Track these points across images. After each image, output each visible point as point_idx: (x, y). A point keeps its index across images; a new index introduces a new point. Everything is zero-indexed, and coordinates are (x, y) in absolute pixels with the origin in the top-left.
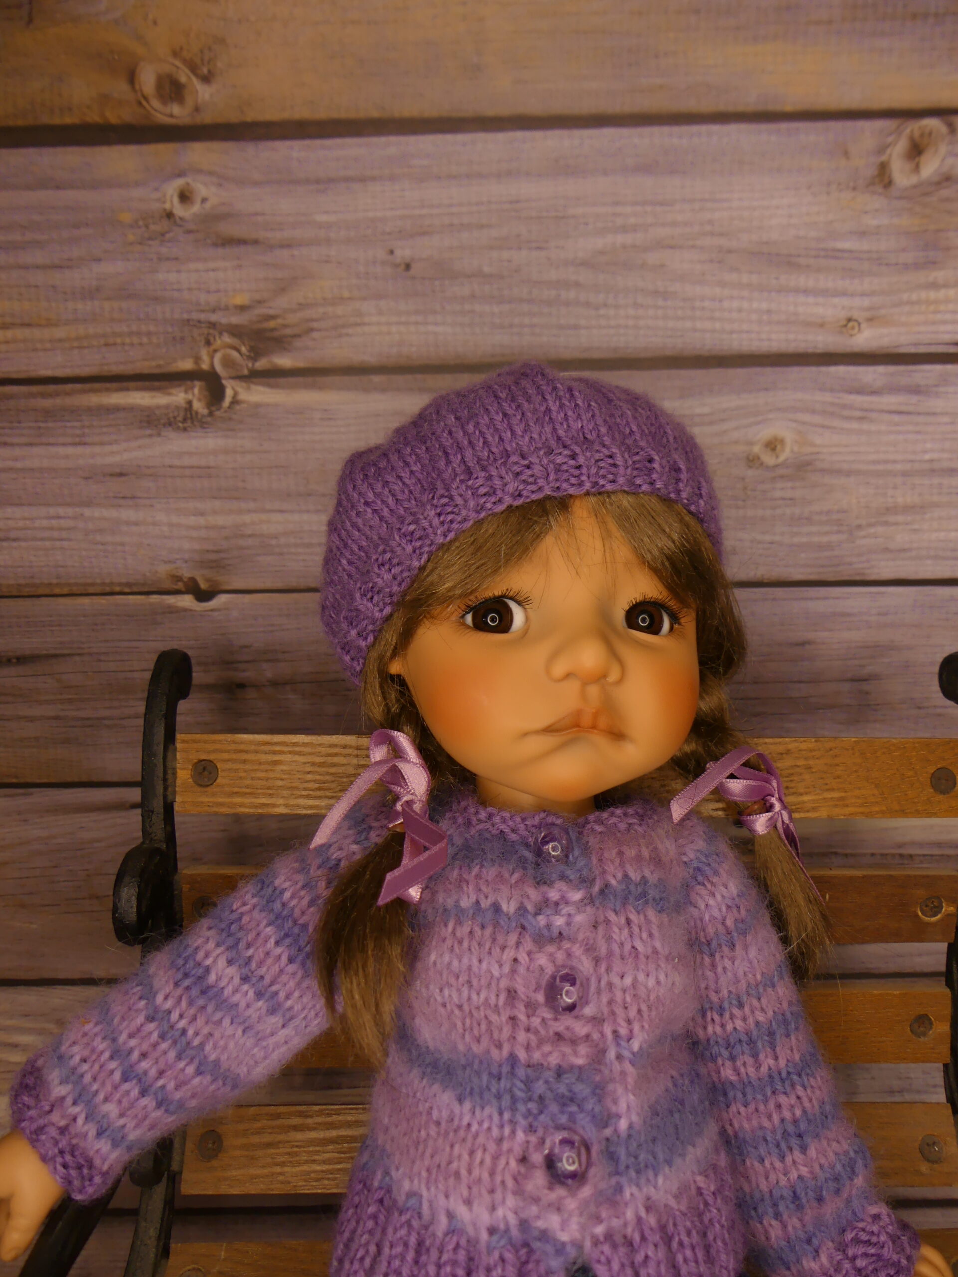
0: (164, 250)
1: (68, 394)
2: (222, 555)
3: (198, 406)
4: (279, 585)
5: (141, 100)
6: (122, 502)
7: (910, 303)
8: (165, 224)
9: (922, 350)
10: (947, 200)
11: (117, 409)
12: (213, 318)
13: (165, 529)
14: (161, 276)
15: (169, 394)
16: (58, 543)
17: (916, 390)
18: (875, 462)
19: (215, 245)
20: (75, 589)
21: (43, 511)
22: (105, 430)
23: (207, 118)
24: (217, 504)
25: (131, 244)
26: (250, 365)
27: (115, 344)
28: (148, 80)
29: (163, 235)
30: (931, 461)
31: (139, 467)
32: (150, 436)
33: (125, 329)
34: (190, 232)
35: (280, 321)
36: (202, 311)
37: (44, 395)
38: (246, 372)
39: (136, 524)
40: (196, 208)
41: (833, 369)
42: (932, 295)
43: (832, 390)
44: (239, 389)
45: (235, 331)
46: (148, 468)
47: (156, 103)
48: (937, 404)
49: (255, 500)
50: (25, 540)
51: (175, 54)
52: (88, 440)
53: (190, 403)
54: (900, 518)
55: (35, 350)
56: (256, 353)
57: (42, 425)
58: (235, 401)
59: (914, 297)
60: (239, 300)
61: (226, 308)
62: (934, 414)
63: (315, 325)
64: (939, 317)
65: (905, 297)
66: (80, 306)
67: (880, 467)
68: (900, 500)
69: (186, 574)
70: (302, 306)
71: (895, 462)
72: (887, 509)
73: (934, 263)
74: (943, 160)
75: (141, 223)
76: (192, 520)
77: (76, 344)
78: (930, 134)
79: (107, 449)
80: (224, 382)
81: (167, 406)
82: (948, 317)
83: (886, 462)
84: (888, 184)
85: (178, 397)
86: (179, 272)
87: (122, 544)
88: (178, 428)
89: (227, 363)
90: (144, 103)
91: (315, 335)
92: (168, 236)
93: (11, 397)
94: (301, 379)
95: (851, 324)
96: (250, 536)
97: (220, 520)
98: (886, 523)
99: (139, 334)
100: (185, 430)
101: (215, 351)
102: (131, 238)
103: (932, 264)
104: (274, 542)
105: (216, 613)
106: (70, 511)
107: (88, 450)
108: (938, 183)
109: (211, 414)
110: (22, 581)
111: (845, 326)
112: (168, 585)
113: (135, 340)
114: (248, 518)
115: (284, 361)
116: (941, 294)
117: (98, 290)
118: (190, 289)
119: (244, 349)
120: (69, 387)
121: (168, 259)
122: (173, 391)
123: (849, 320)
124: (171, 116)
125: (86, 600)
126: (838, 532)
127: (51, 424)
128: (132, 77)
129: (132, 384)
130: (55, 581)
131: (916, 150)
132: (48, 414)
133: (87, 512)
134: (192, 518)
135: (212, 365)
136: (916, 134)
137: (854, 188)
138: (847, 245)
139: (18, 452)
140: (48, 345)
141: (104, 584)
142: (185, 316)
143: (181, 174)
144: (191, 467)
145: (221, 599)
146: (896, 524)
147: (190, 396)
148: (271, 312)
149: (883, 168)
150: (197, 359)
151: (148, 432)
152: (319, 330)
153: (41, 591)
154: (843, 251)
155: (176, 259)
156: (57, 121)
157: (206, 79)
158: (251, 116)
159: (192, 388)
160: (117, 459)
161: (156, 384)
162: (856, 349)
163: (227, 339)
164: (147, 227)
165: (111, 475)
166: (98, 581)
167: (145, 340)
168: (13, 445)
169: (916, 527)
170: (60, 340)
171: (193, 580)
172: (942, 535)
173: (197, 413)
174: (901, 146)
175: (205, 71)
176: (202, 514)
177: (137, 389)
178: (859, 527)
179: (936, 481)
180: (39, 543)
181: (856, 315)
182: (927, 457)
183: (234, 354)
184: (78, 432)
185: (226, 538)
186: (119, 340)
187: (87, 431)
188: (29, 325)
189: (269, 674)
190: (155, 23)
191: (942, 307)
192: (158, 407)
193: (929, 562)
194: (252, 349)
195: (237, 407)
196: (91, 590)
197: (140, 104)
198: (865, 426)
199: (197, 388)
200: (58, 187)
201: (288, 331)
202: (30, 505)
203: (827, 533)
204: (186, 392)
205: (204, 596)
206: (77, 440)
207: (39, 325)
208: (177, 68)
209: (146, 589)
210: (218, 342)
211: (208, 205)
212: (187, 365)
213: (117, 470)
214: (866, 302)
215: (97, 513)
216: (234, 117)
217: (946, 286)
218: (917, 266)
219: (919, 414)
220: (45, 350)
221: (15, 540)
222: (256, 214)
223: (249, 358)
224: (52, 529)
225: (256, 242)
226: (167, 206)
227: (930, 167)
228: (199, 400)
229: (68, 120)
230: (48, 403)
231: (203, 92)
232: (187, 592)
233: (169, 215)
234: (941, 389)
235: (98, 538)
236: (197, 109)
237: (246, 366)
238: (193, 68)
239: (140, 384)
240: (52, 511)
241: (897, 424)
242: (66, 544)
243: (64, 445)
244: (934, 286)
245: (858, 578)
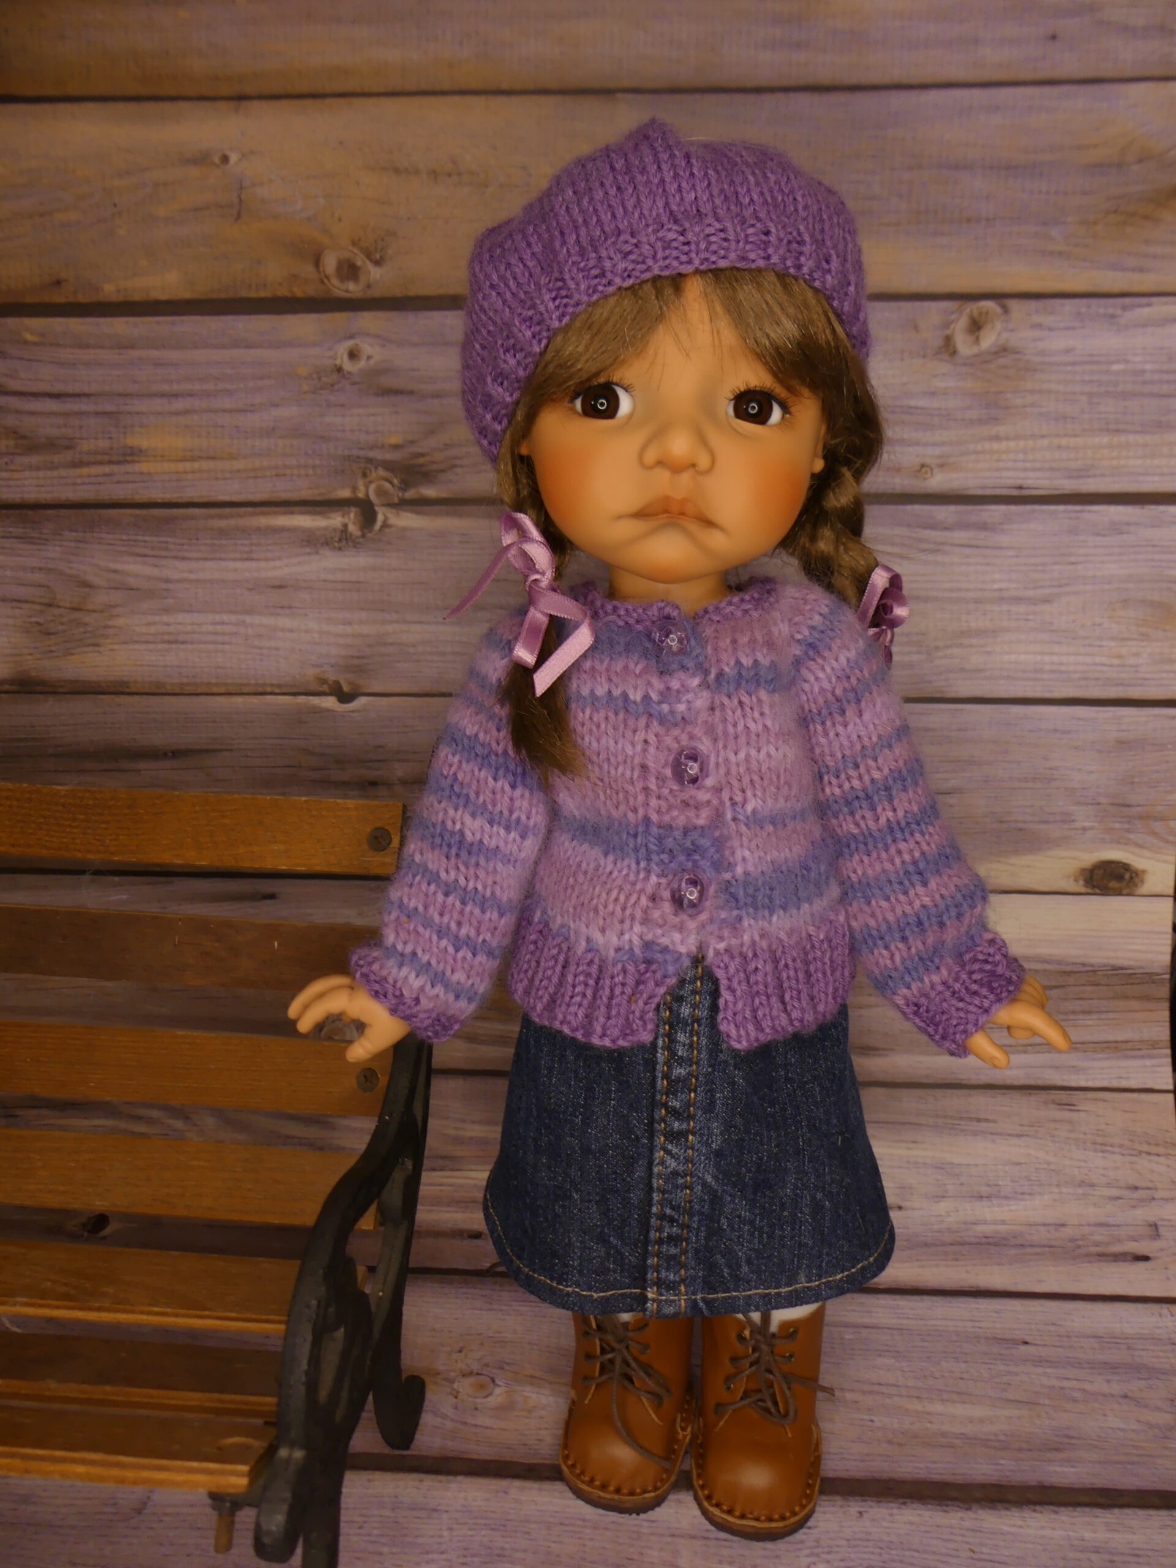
0: (332, 398)
1: (240, 516)
2: (365, 661)
3: (353, 529)
4: (415, 689)
5: (324, 279)
6: (279, 611)
7: (977, 452)
8: (335, 377)
9: (988, 492)
10: (1005, 367)
11: (282, 530)
12: (371, 454)
13: (316, 635)
14: (328, 419)
15: (329, 518)
16: (220, 647)
17: (984, 527)
18: (951, 590)
19: (377, 395)
20: (231, 689)
21: (210, 617)
22: (270, 548)
23: (376, 293)
24: (364, 615)
25: (306, 393)
26: (400, 494)
27: (284, 475)
28: (330, 263)
29: (332, 385)
30: (1001, 590)
31: (297, 580)
32: (309, 554)
33: (294, 462)
34: (354, 384)
35: (428, 458)
36: (362, 449)
37: (220, 517)
38: (396, 500)
39: (291, 631)
40: (362, 364)
41: (909, 508)
42: (995, 446)
43: (909, 526)
44: (389, 515)
45: (388, 466)
46: (306, 581)
47: (335, 281)
48: (1004, 539)
49: (397, 612)
50: (192, 643)
51: (354, 244)
52: (255, 556)
53: (345, 526)
54: (974, 641)
55: (217, 479)
56: (405, 485)
57: (216, 542)
58: (385, 525)
59: (979, 447)
60: (394, 440)
61: (382, 447)
62: (1000, 548)
63: (458, 462)
64: (1001, 465)
65: (971, 447)
66: (257, 443)
67: (954, 595)
68: (973, 625)
69: (332, 677)
70: (447, 446)
71: (967, 590)
72: (962, 632)
73: (996, 419)
74: (999, 334)
75: (315, 376)
76: (340, 629)
77: (252, 474)
78: (987, 313)
79: (271, 564)
80: (376, 508)
81: (326, 529)
82: (1010, 465)
83: (960, 590)
84: (954, 353)
85: (336, 520)
86: (343, 416)
87: (277, 649)
88: (334, 548)
89: (380, 492)
90: (326, 281)
91: (458, 470)
92: (336, 387)
93: (193, 518)
94: (443, 508)
95: (924, 470)
96: (392, 644)
97: (366, 630)
98: (961, 646)
99: (305, 467)
100: (340, 549)
101: (371, 482)
102: (305, 388)
103: (994, 420)
104: (412, 650)
105: (355, 715)
106: (233, 618)
107: (254, 564)
108: (996, 353)
109: (363, 536)
110: (185, 681)
111: (920, 471)
112: (314, 687)
113: (303, 472)
114: (390, 628)
115: (430, 492)
116: (1004, 445)
117: (273, 429)
118: (352, 431)
119: (395, 481)
120: (242, 510)
121: (336, 406)
122: (332, 515)
123: (923, 466)
124: (347, 291)
125: (239, 700)
126: (919, 653)
127: (224, 542)
128: (317, 262)
129: (296, 509)
130: (214, 681)
131: (976, 326)
132: (222, 533)
133: (248, 619)
134: (341, 627)
135: (367, 495)
136: (975, 313)
137: (924, 356)
138: (921, 403)
139: (194, 565)
140: (228, 475)
141: (256, 685)
142: (347, 453)
143: (351, 337)
144: (343, 582)
145: (362, 701)
146: (971, 646)
147: (346, 520)
148: (420, 450)
149: (948, 340)
150: (355, 489)
151: (308, 550)
152: (462, 466)
153: (200, 690)
154: (917, 408)
155: (343, 405)
156: (253, 294)
157: (378, 263)
158: (413, 291)
159: (349, 513)
160: (277, 573)
161: (317, 509)
162: (930, 491)
163: (381, 472)
164: (319, 379)
165: (274, 587)
166: (253, 682)
167: (311, 472)
168: (189, 559)
169: (989, 649)
170: (238, 471)
171: (337, 683)
172: (1013, 657)
173: (351, 535)
174: (963, 323)
175: (378, 256)
176: (350, 624)
177: (302, 513)
178: (937, 648)
179: (1005, 607)
180: (202, 646)
181: (928, 461)
182: (996, 586)
183: (387, 485)
184: (247, 549)
185: (369, 646)
186: (288, 472)
187: (254, 548)
188: (213, 458)
189: (400, 773)
190: (340, 220)
191: (1004, 457)
192: (319, 529)
193: (1002, 682)
194: (402, 481)
195: (387, 530)
196: (246, 690)
197: (322, 282)
198: (939, 558)
199: (353, 513)
200: (248, 347)
201: (434, 467)
202: (199, 612)
203: (909, 653)
204: (343, 516)
205: (345, 698)
206: (245, 556)
207: (222, 459)
208: (355, 254)
209: (294, 690)
210: (374, 475)
211: (372, 362)
212: (345, 493)
213: (277, 583)
214: (938, 451)
215: (256, 620)
216: (398, 292)
217: (1008, 439)
218: (981, 422)
219: (987, 547)
220: (225, 479)
221: (182, 643)
222: (413, 370)
223: (400, 488)
224: (215, 633)
225: (411, 392)
226: (338, 362)
227: (988, 340)
228: (354, 523)
229: (262, 294)
230: (223, 523)
231: (375, 273)
232: (330, 694)
233: (339, 370)
234: (1006, 527)
235: (257, 642)
236: (369, 286)
237: (396, 495)
238: (368, 255)
239: (303, 509)
240: (218, 618)
241: (968, 556)
242: (226, 647)
243: (234, 560)
244: (997, 438)
245: (938, 695)
